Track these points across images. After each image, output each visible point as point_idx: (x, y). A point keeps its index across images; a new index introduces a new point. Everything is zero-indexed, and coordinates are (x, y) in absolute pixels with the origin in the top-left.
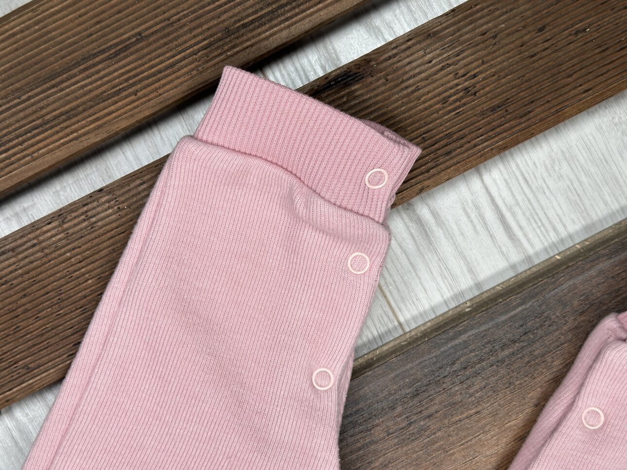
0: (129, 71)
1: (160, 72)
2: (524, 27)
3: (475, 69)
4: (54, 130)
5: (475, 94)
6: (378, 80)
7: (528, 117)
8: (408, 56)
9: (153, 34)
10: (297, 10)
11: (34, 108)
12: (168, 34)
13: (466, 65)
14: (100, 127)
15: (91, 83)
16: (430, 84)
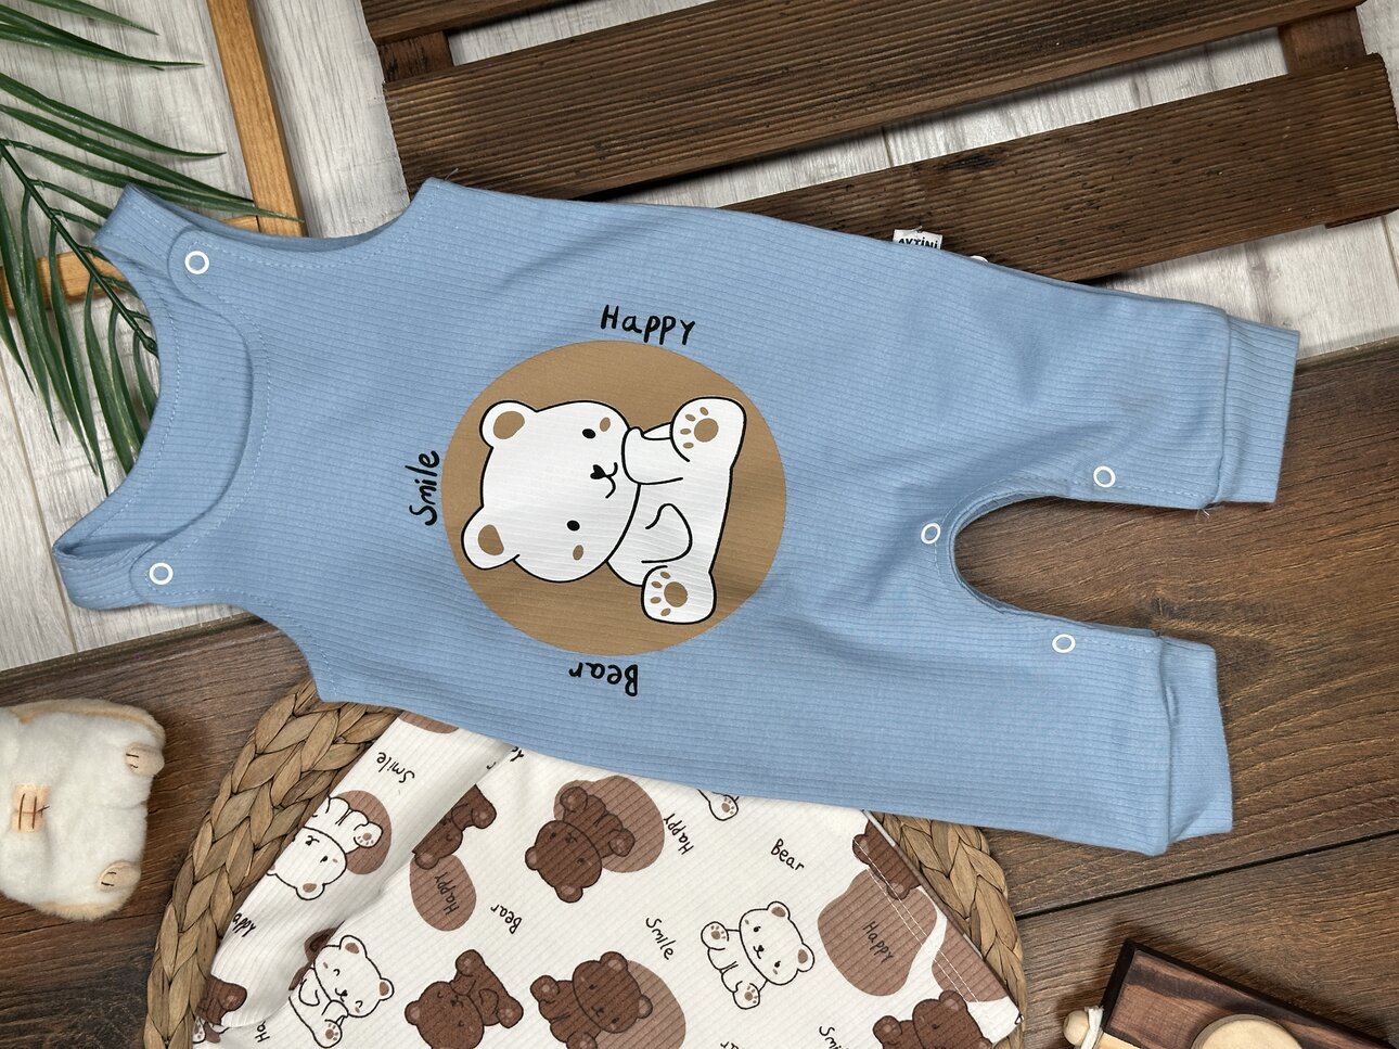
0: (766, 102)
1: (796, 110)
2: (1161, 155)
3: (1104, 183)
4: (679, 141)
5: (1098, 208)
6: (1008, 171)
7: (1142, 243)
8: (1042, 155)
9: (799, 71)
10: (946, 83)
11: (666, 115)
12: (814, 75)
13: (1096, 178)
14: (725, 149)
15: (727, 104)
16: (1056, 187)
